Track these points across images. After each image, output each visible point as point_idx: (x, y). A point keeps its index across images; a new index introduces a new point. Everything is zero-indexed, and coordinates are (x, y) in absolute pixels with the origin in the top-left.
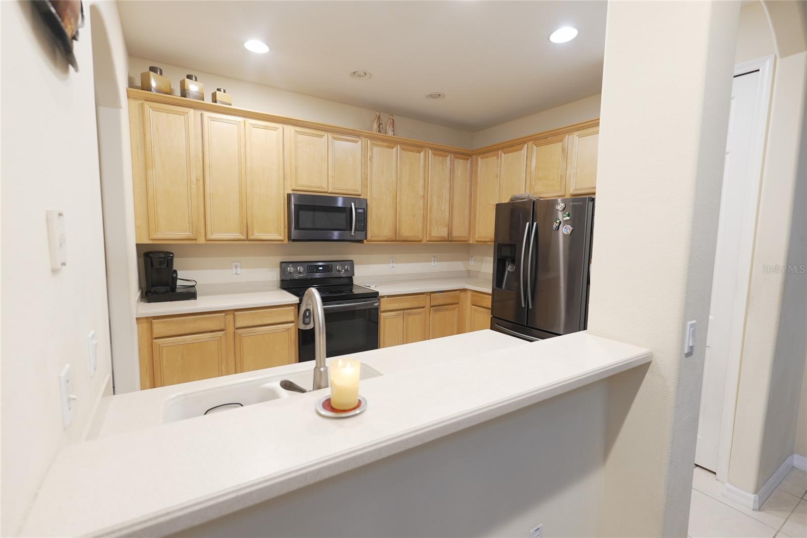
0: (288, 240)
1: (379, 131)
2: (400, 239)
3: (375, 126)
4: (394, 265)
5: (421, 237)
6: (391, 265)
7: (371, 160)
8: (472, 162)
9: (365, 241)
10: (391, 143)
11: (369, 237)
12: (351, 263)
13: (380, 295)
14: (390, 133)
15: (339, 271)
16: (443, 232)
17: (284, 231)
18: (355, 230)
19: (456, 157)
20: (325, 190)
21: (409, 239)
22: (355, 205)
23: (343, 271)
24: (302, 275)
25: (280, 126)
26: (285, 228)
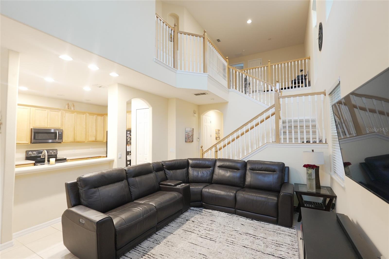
0: (31, 143)
1: (68, 109)
2: (76, 141)
3: (67, 107)
4: (75, 150)
5: (84, 140)
6: (73, 150)
7: (65, 117)
8: (104, 117)
9: (62, 143)
10: (73, 112)
11: (64, 141)
12: (56, 150)
13: (67, 159)
14: (72, 109)
15: (51, 153)
16: (93, 139)
17: (29, 141)
18: (58, 139)
19: (98, 116)
20: (47, 127)
21: (80, 141)
22: (58, 131)
23: (53, 153)
24: (35, 155)
25: (29, 108)
26: (29, 139)
